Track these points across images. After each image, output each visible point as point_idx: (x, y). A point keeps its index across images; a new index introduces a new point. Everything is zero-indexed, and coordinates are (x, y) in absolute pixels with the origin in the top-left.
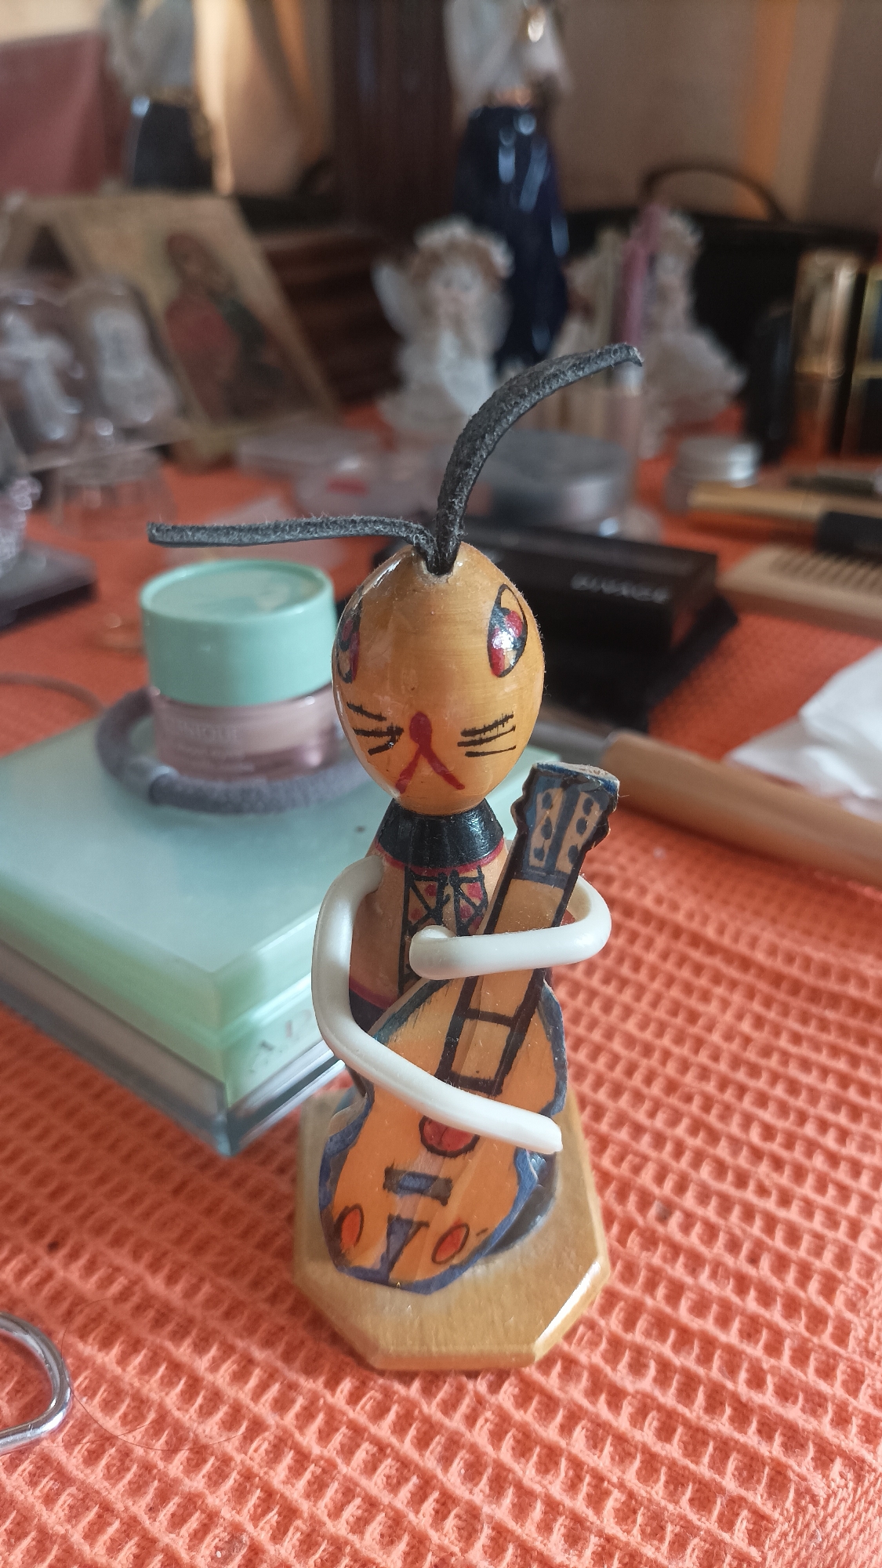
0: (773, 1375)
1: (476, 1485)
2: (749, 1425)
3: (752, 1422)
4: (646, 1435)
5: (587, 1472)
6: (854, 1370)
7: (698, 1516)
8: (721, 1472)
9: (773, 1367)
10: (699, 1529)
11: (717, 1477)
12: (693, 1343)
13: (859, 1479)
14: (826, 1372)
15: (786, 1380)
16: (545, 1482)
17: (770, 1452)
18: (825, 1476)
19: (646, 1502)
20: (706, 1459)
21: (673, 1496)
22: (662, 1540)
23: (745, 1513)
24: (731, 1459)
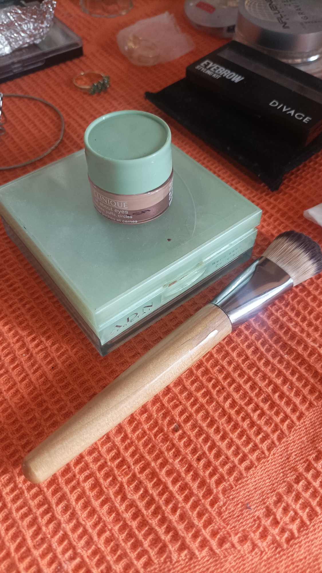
0: (181, 510)
1: (65, 514)
2: (163, 526)
3: (164, 525)
4: (128, 516)
5: (102, 522)
6: (211, 518)
7: (130, 551)
8: (145, 540)
9: (182, 507)
10: (128, 556)
11: (143, 540)
12: (160, 486)
13: (191, 559)
14: (200, 515)
15: (185, 513)
16: (87, 521)
17: (165, 538)
18: (179, 554)
19: (116, 539)
20: (143, 532)
21: (126, 540)
22: (115, 555)
23: (146, 556)
24: (151, 535)
